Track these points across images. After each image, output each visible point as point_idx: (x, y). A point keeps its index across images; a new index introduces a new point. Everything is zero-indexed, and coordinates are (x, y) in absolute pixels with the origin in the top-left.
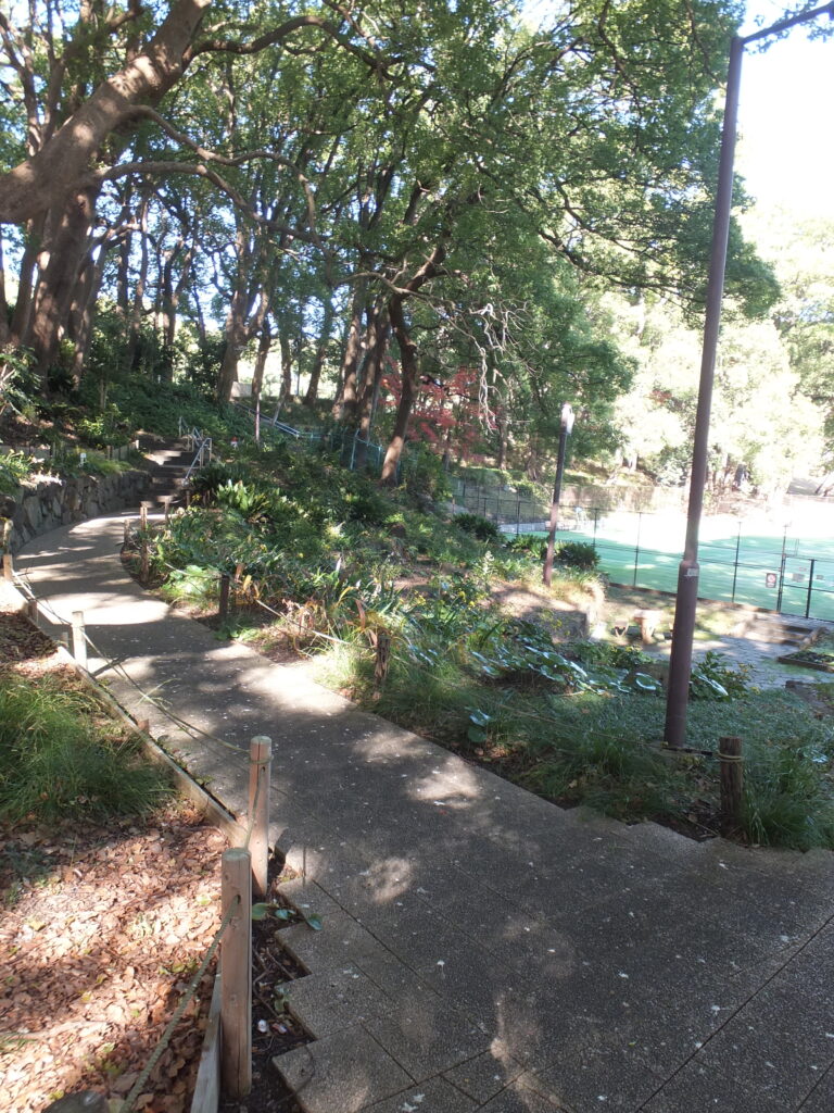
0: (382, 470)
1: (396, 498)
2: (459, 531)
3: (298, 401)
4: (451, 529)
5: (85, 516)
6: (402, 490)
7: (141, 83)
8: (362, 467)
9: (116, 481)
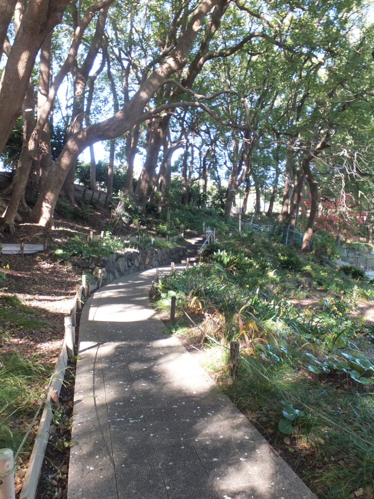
0: (302, 244)
1: (308, 258)
2: (343, 275)
3: (264, 214)
4: (338, 274)
5: (151, 267)
6: (312, 254)
7: (169, 69)
8: (292, 243)
9: (168, 251)
